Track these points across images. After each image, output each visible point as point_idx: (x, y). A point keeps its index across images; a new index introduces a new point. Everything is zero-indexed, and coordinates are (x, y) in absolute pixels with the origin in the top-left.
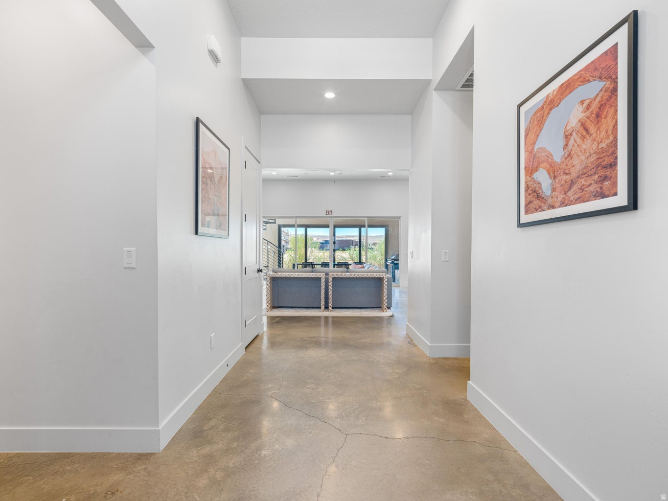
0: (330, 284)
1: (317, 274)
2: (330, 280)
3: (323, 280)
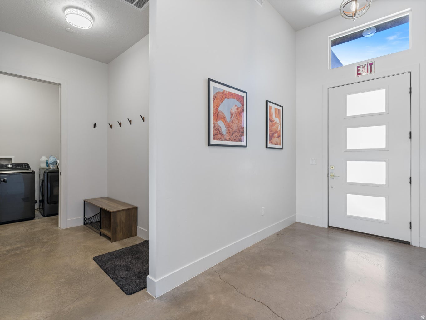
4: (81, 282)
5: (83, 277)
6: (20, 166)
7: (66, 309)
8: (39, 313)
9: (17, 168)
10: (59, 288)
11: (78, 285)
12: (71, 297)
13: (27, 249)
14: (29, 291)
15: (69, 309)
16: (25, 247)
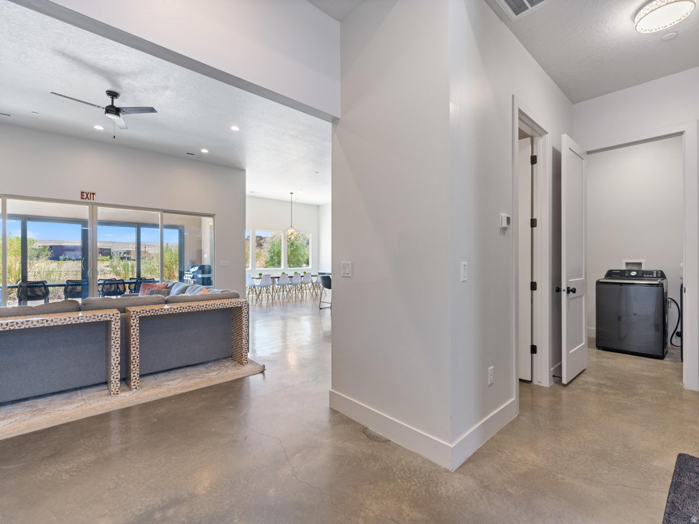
0: (135, 332)
1: (98, 313)
2: (134, 323)
3: (116, 327)
4: (615, 466)
5: (627, 465)
6: (650, 275)
7: (560, 476)
8: (535, 456)
9: (645, 277)
10: (583, 451)
11: (606, 466)
12: (581, 470)
13: (606, 390)
14: (553, 431)
15: (563, 479)
16: (607, 387)
